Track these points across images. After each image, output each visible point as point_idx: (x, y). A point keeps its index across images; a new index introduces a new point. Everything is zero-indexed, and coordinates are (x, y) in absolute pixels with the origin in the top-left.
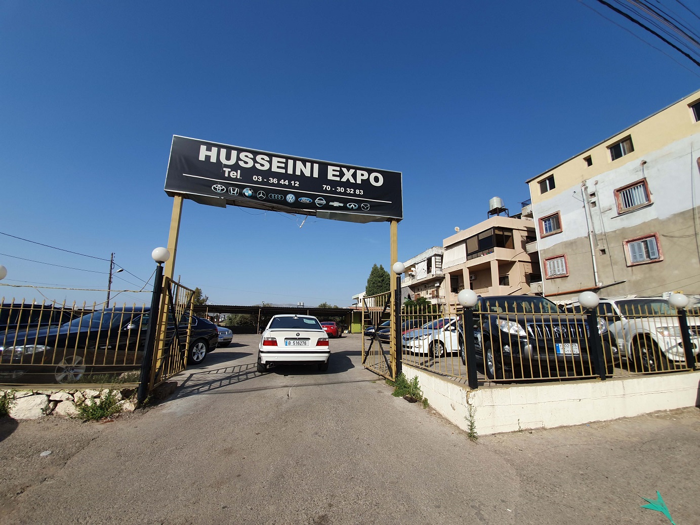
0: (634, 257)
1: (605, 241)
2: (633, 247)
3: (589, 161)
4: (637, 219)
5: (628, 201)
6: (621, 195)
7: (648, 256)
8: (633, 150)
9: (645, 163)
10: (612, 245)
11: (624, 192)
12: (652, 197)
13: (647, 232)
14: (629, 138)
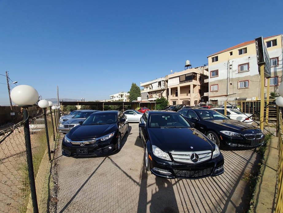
0: (241, 86)
1: (232, 81)
2: (241, 83)
3: (231, 54)
4: (243, 75)
5: (242, 69)
6: (240, 67)
7: (245, 86)
8: (246, 52)
9: (249, 58)
10: (234, 82)
12: (249, 69)
13: (246, 79)
14: (246, 48)
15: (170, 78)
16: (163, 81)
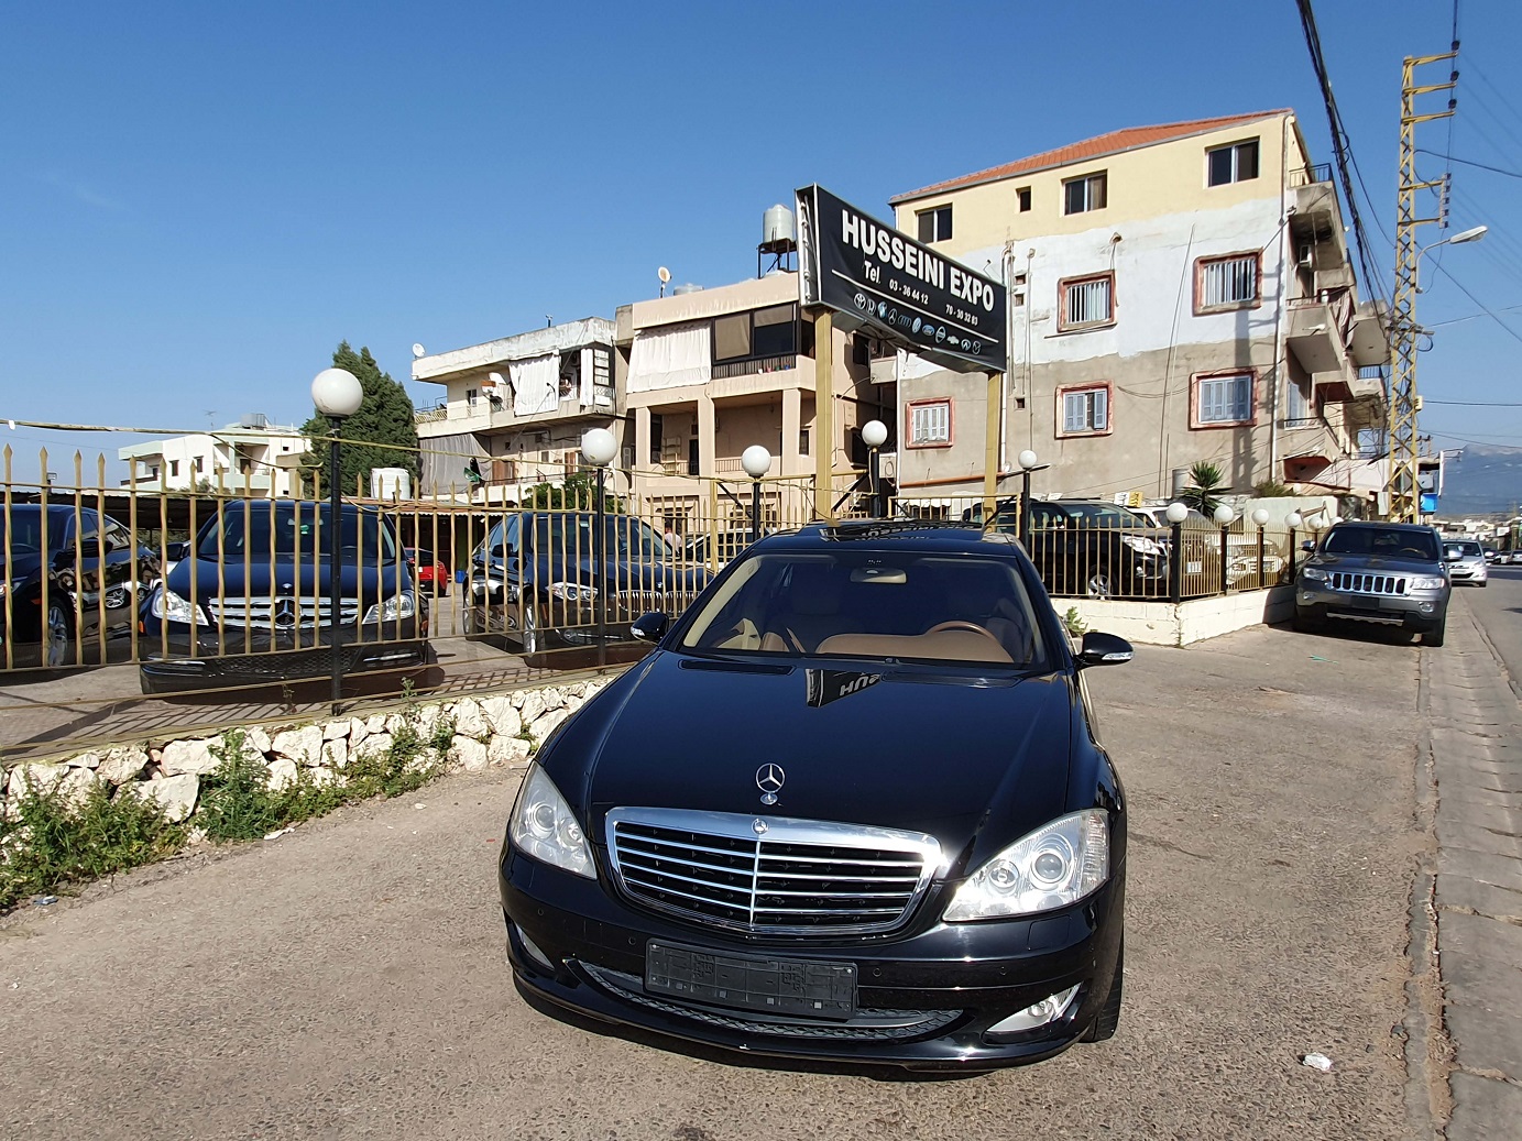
0: (1070, 422)
1: (1027, 382)
2: (1070, 400)
3: (1025, 197)
4: (1088, 348)
5: (1078, 309)
6: (1068, 293)
7: (1091, 423)
8: (1103, 204)
9: (1119, 239)
10: (1038, 392)
11: (1075, 287)
12: (1116, 311)
13: (1097, 378)
14: (1101, 177)
15: (648, 331)
16: (595, 346)
